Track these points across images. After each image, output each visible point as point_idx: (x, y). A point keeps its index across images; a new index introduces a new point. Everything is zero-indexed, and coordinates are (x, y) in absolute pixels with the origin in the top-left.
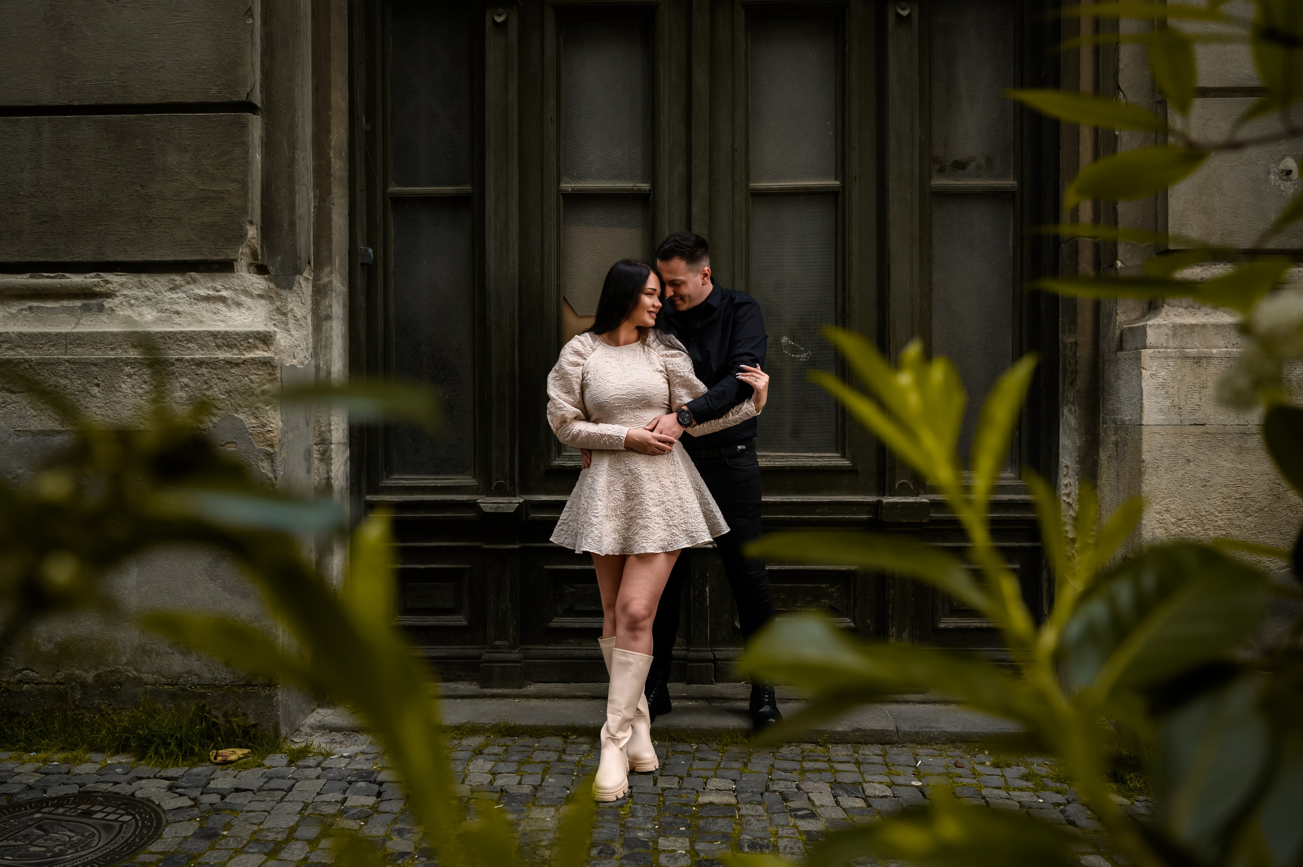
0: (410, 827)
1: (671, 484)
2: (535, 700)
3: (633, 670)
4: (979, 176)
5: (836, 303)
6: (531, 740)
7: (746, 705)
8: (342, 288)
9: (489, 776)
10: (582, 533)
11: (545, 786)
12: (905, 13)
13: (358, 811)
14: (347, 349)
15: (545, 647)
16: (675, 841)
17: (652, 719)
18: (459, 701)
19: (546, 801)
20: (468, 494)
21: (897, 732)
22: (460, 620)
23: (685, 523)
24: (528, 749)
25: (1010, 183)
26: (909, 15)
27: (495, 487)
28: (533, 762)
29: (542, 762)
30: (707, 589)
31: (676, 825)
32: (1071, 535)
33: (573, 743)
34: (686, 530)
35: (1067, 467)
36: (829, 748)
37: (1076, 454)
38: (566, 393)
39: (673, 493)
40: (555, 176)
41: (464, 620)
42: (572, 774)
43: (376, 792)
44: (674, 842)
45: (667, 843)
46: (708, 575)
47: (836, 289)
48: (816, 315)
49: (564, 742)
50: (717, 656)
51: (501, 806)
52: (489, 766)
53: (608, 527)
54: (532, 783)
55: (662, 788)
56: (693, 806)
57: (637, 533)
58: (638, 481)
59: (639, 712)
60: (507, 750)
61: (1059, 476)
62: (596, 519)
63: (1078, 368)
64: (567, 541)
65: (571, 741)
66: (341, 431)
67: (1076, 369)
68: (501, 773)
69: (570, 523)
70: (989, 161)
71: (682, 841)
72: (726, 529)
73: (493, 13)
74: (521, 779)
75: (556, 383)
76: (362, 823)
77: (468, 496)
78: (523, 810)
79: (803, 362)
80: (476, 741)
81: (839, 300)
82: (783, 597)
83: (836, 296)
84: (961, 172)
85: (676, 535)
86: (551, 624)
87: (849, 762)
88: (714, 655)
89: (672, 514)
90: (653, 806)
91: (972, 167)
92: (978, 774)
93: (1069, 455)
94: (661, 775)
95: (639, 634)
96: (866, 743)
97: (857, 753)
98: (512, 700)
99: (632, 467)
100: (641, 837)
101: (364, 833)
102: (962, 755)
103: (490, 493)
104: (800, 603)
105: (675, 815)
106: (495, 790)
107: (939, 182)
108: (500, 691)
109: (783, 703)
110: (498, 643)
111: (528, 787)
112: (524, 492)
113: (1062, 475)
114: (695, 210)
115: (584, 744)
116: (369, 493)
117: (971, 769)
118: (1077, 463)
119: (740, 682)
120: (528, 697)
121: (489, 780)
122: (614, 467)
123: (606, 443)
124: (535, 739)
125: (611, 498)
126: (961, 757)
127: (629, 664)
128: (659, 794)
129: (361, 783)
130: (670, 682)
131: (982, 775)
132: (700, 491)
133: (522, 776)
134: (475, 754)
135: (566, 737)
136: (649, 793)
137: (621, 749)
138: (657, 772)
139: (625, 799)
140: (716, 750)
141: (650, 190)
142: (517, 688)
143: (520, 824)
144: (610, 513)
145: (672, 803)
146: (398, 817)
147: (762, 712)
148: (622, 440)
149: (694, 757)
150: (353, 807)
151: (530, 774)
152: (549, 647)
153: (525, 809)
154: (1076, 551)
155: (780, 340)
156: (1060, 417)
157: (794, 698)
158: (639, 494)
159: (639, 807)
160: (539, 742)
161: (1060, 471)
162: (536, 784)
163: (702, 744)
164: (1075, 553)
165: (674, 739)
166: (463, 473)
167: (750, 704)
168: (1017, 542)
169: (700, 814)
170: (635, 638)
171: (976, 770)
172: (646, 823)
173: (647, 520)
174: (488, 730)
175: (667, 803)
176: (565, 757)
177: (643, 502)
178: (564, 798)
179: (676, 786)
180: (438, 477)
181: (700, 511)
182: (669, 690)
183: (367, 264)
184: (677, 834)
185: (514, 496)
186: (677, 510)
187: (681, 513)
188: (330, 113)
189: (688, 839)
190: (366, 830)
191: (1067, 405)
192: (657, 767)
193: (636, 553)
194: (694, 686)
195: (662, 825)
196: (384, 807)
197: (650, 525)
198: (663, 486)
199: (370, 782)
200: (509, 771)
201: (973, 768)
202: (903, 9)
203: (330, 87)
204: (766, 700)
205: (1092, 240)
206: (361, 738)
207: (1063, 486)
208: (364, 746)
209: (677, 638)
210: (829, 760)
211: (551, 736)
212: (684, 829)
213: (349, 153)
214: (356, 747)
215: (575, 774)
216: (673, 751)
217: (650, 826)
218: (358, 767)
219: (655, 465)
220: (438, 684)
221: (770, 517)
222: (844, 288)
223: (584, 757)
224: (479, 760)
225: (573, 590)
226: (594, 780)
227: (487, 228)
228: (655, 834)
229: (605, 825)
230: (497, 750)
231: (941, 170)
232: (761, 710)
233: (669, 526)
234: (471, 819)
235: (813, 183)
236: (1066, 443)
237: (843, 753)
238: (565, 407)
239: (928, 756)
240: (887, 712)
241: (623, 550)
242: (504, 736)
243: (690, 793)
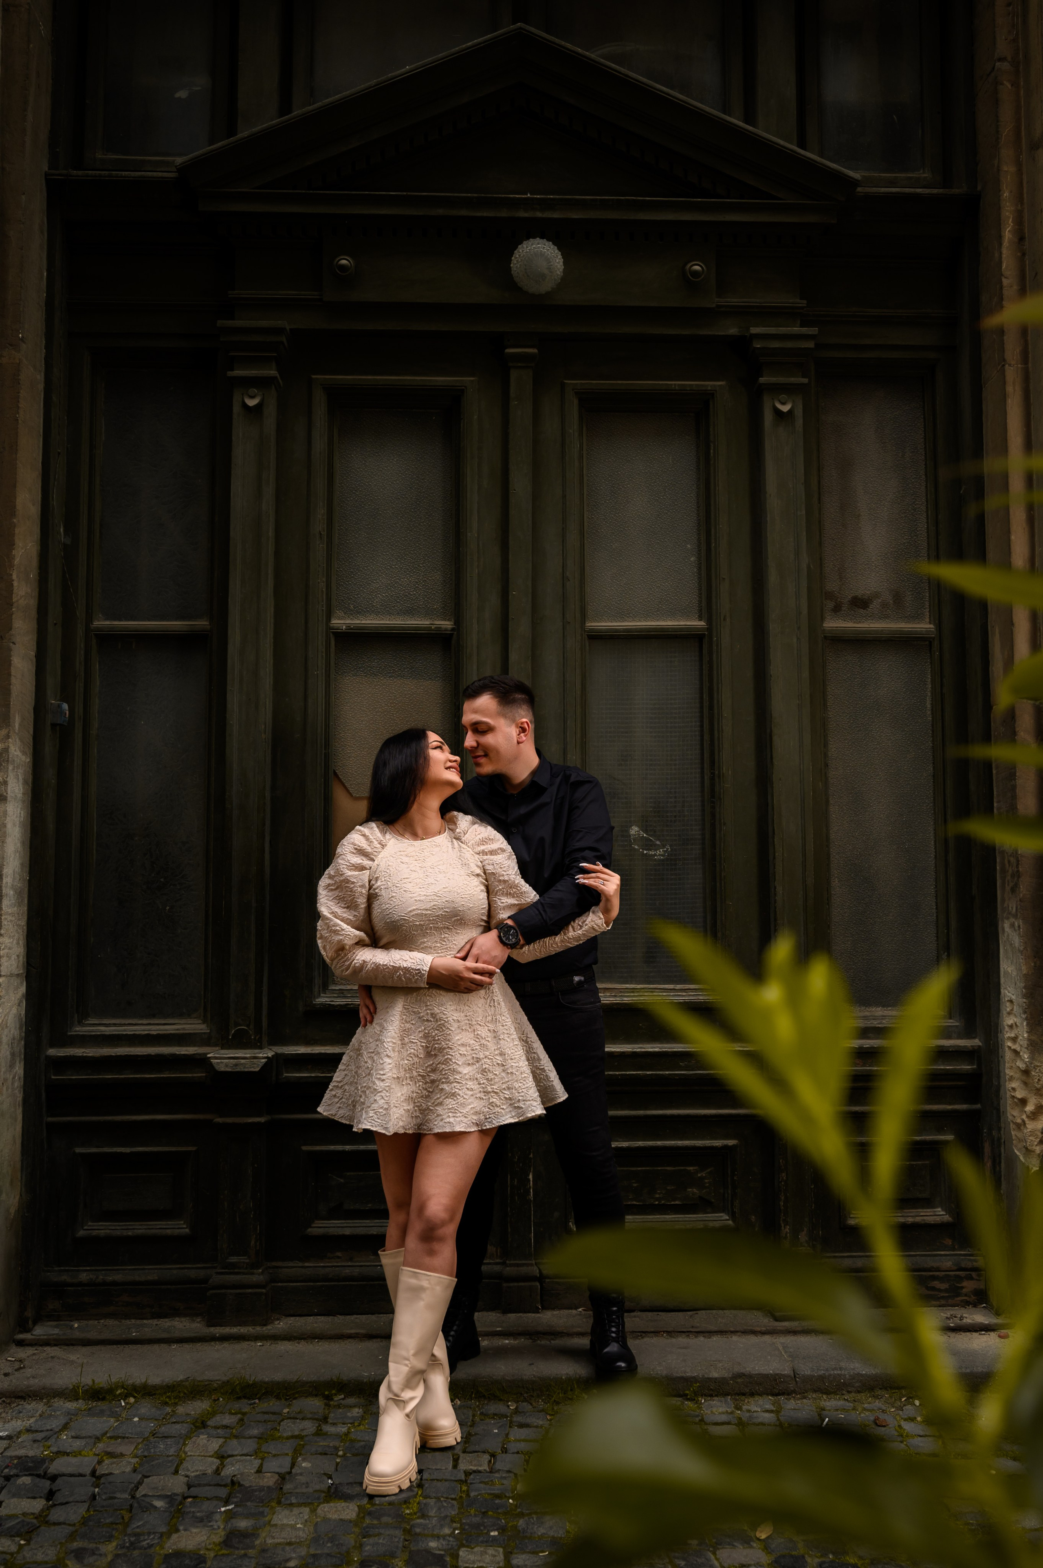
0: (94, 1545)
1: (489, 1034)
2: (286, 1342)
3: (427, 1298)
4: (885, 617)
5: (702, 782)
6: (278, 1403)
7: (584, 1342)
8: (23, 758)
9: (215, 1460)
10: (363, 1103)
11: (297, 1474)
12: (785, 408)
13: (17, 1524)
14: (28, 843)
15: (300, 1264)
16: (483, 1553)
17: (453, 1367)
18: (174, 1346)
19: (296, 1498)
20: (195, 1046)
21: (795, 1376)
22: (180, 1227)
23: (509, 1088)
24: (273, 1417)
25: (925, 626)
26: (790, 412)
27: (233, 1035)
28: (280, 1437)
29: (293, 1437)
30: (531, 1177)
31: (485, 1527)
32: (1019, 1095)
33: (339, 1406)
34: (510, 1099)
35: (1011, 1001)
36: (701, 1403)
37: (1023, 985)
38: (344, 908)
39: (492, 1046)
40: (324, 609)
41: (185, 1226)
42: (337, 1455)
43: (46, 1491)
44: (482, 1555)
45: (472, 1557)
46: (531, 1156)
47: (702, 763)
48: (675, 797)
49: (326, 1405)
50: (545, 1272)
51: (230, 1507)
52: (215, 1445)
53: (399, 1095)
54: (278, 1470)
55: (465, 1472)
56: (509, 1498)
57: (441, 1104)
58: (443, 1031)
59: (433, 1358)
60: (242, 1420)
61: (1001, 1015)
62: (382, 1084)
63: (1020, 869)
64: (341, 1112)
65: (336, 1403)
66: (14, 957)
67: (1018, 871)
68: (232, 1456)
69: (346, 1087)
70: (898, 598)
71: (494, 1553)
72: (562, 1095)
73: (243, 394)
74: (262, 1464)
75: (330, 894)
76: (22, 1542)
77: (196, 1048)
78: (263, 1512)
79: (660, 860)
80: (197, 1407)
81: (706, 777)
82: (635, 1185)
83: (702, 773)
84: (861, 611)
85: (497, 1106)
86: (309, 1230)
87: (728, 1423)
88: (540, 1270)
89: (490, 1076)
90: (452, 1499)
91: (875, 605)
92: (907, 1436)
93: (1013, 985)
94: (464, 1452)
95: (436, 1246)
96: (752, 1395)
97: (740, 1409)
98: (253, 1343)
99: (436, 1010)
100: (433, 1548)
101: (24, 1558)
102: (884, 1408)
103: (226, 1044)
104: (659, 1194)
105: (484, 1513)
106: (223, 1483)
107: (833, 624)
108: (235, 1330)
109: (636, 1338)
110: (233, 1259)
111: (272, 1477)
112: (273, 1042)
113: (1005, 1012)
114: (513, 657)
115: (355, 1406)
116: (52, 1046)
117: (897, 1428)
118: (1025, 996)
119: (576, 1308)
120: (275, 1338)
121: (214, 1467)
122: (411, 1009)
123: (400, 979)
124: (283, 1401)
125: (405, 1054)
126: (883, 1411)
127: (422, 1289)
128: (461, 1481)
129: (24, 1478)
130: (479, 1311)
131: (913, 1436)
132: (527, 1042)
133: (263, 1459)
134: (196, 1427)
135: (328, 1398)
136: (446, 1480)
137: (407, 1415)
138: (459, 1447)
139: (413, 1491)
140: (542, 1411)
141: (453, 629)
142: (260, 1325)
143: (259, 1534)
144: (402, 1074)
145: (479, 1494)
146: (76, 1531)
147: (607, 1353)
148: (424, 975)
149: (511, 1422)
150: (10, 1517)
151: (275, 1456)
152: (307, 1264)
153: (267, 1510)
154: (1028, 1117)
155: (628, 831)
156: (1000, 935)
157: (652, 1330)
158: (445, 1048)
159: (432, 1502)
160: (289, 1406)
161: (1002, 1007)
162: (283, 1471)
163: (523, 1402)
164: (1026, 1119)
165: (484, 1396)
166: (189, 1016)
167: (591, 1341)
168: (950, 1104)
169: (519, 1510)
170: (431, 1253)
171: (904, 1430)
172: (442, 1526)
173: (455, 1084)
174: (216, 1389)
175: (472, 1494)
176: (327, 1428)
177: (451, 1060)
178: (324, 1492)
179: (485, 1467)
180: (152, 1022)
181: (529, 1071)
182: (476, 1323)
183: (60, 725)
184: (487, 1542)
185: (261, 1048)
186: (498, 1070)
187: (503, 1074)
188: (15, 520)
189: (501, 1550)
190: (27, 1554)
191: (1008, 918)
192: (459, 1440)
193: (436, 1131)
194: (512, 1316)
195: (464, 1529)
196: (57, 1514)
197: (460, 1092)
198: (478, 1037)
199: (38, 1476)
200: (245, 1452)
201: (900, 1426)
202: (783, 404)
203: (15, 486)
204: (614, 1335)
205: (1032, 702)
206: (28, 1407)
207: (1006, 1027)
208: (32, 1420)
209: (489, 1247)
210: (702, 1420)
211: (306, 1397)
212: (496, 1533)
213: (40, 574)
214: (19, 1423)
215: (341, 1453)
216: (482, 1414)
217: (447, 1531)
218: (21, 1452)
219: (467, 1008)
220: (145, 1321)
221: (617, 1073)
222: (712, 763)
223: (354, 1427)
224: (202, 1437)
225: (342, 1181)
226: (367, 1463)
227: (229, 677)
228: (455, 1543)
229: (382, 1531)
230: (228, 1420)
231: (837, 609)
232: (606, 1350)
233: (487, 1093)
234: (185, 1530)
235: (670, 623)
236: (1009, 970)
237: (721, 1410)
238: (343, 930)
239: (837, 1410)
240: (781, 1348)
241: (419, 1126)
242: (239, 1398)
243: (505, 1478)
